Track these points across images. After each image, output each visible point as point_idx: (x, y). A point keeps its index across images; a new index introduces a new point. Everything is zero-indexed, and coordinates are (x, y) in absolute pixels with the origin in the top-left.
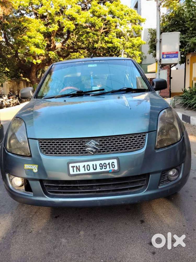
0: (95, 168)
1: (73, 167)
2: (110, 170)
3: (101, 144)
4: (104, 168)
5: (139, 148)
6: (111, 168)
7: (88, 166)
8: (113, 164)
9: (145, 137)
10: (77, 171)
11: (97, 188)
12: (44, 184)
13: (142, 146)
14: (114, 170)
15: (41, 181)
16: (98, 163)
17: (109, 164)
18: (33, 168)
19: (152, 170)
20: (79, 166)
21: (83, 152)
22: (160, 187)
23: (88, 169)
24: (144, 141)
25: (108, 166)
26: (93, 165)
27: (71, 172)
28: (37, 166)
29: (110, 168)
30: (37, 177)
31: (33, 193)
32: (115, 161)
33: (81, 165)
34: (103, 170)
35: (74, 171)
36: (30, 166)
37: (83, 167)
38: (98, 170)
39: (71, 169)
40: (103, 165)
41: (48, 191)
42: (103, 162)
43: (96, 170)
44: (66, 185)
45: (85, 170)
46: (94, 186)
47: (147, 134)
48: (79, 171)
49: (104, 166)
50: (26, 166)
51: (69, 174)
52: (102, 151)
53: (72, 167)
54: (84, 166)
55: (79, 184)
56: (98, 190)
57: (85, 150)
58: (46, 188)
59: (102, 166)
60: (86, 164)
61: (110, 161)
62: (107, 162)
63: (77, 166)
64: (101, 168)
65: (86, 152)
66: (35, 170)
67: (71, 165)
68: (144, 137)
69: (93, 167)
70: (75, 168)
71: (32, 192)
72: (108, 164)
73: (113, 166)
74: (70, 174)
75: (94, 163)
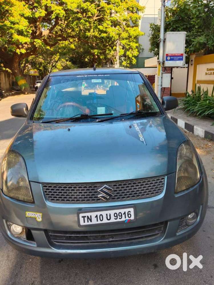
0: (109, 218)
1: (84, 217)
2: (126, 220)
3: (115, 189)
4: (120, 218)
5: (158, 193)
6: (127, 218)
7: (101, 216)
8: (129, 213)
9: (164, 181)
10: (88, 222)
11: (110, 238)
12: (49, 234)
13: (161, 191)
14: (130, 219)
15: (46, 231)
16: (112, 212)
17: (125, 213)
18: (37, 216)
19: (171, 217)
20: (91, 216)
21: (94, 199)
22: (178, 234)
23: (101, 219)
24: (163, 185)
25: (123, 216)
26: (107, 215)
27: (82, 223)
28: (41, 214)
29: (125, 218)
30: (41, 227)
31: (36, 243)
32: (132, 210)
33: (93, 215)
34: (118, 220)
35: (84, 222)
36: (33, 214)
37: (95, 217)
38: (113, 220)
39: (81, 220)
40: (118, 214)
41: (54, 241)
42: (117, 211)
43: (110, 220)
44: (74, 235)
45: (97, 221)
46: (106, 235)
47: (166, 177)
48: (91, 221)
49: (119, 216)
50: (28, 213)
51: (79, 225)
52: (116, 197)
53: (82, 217)
54: (97, 216)
55: (89, 234)
56: (111, 240)
57: (97, 196)
58: (51, 237)
59: (117, 216)
60: (99, 213)
61: (127, 210)
62: (122, 211)
63: (88, 217)
64: (116, 218)
65: (98, 198)
66: (39, 219)
67: (81, 215)
68: (162, 180)
69: (107, 217)
70: (86, 219)
71: (35, 241)
72: (123, 214)
73: (129, 216)
74: (81, 225)
75: (108, 212)
